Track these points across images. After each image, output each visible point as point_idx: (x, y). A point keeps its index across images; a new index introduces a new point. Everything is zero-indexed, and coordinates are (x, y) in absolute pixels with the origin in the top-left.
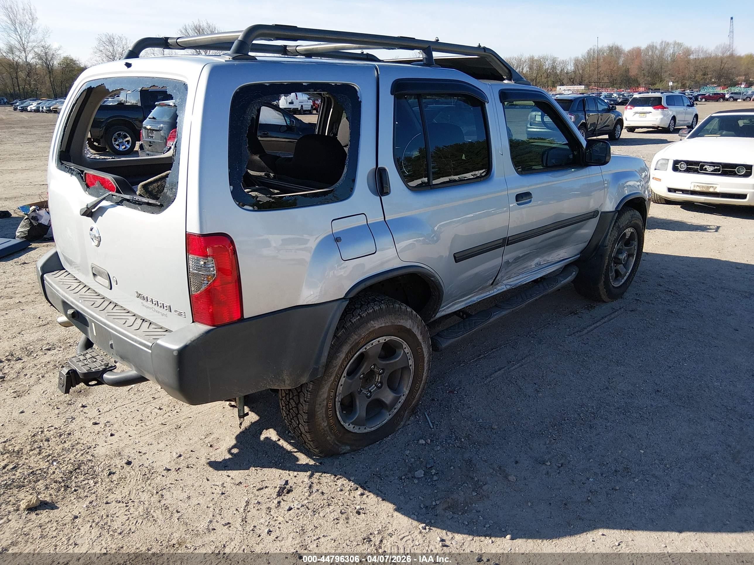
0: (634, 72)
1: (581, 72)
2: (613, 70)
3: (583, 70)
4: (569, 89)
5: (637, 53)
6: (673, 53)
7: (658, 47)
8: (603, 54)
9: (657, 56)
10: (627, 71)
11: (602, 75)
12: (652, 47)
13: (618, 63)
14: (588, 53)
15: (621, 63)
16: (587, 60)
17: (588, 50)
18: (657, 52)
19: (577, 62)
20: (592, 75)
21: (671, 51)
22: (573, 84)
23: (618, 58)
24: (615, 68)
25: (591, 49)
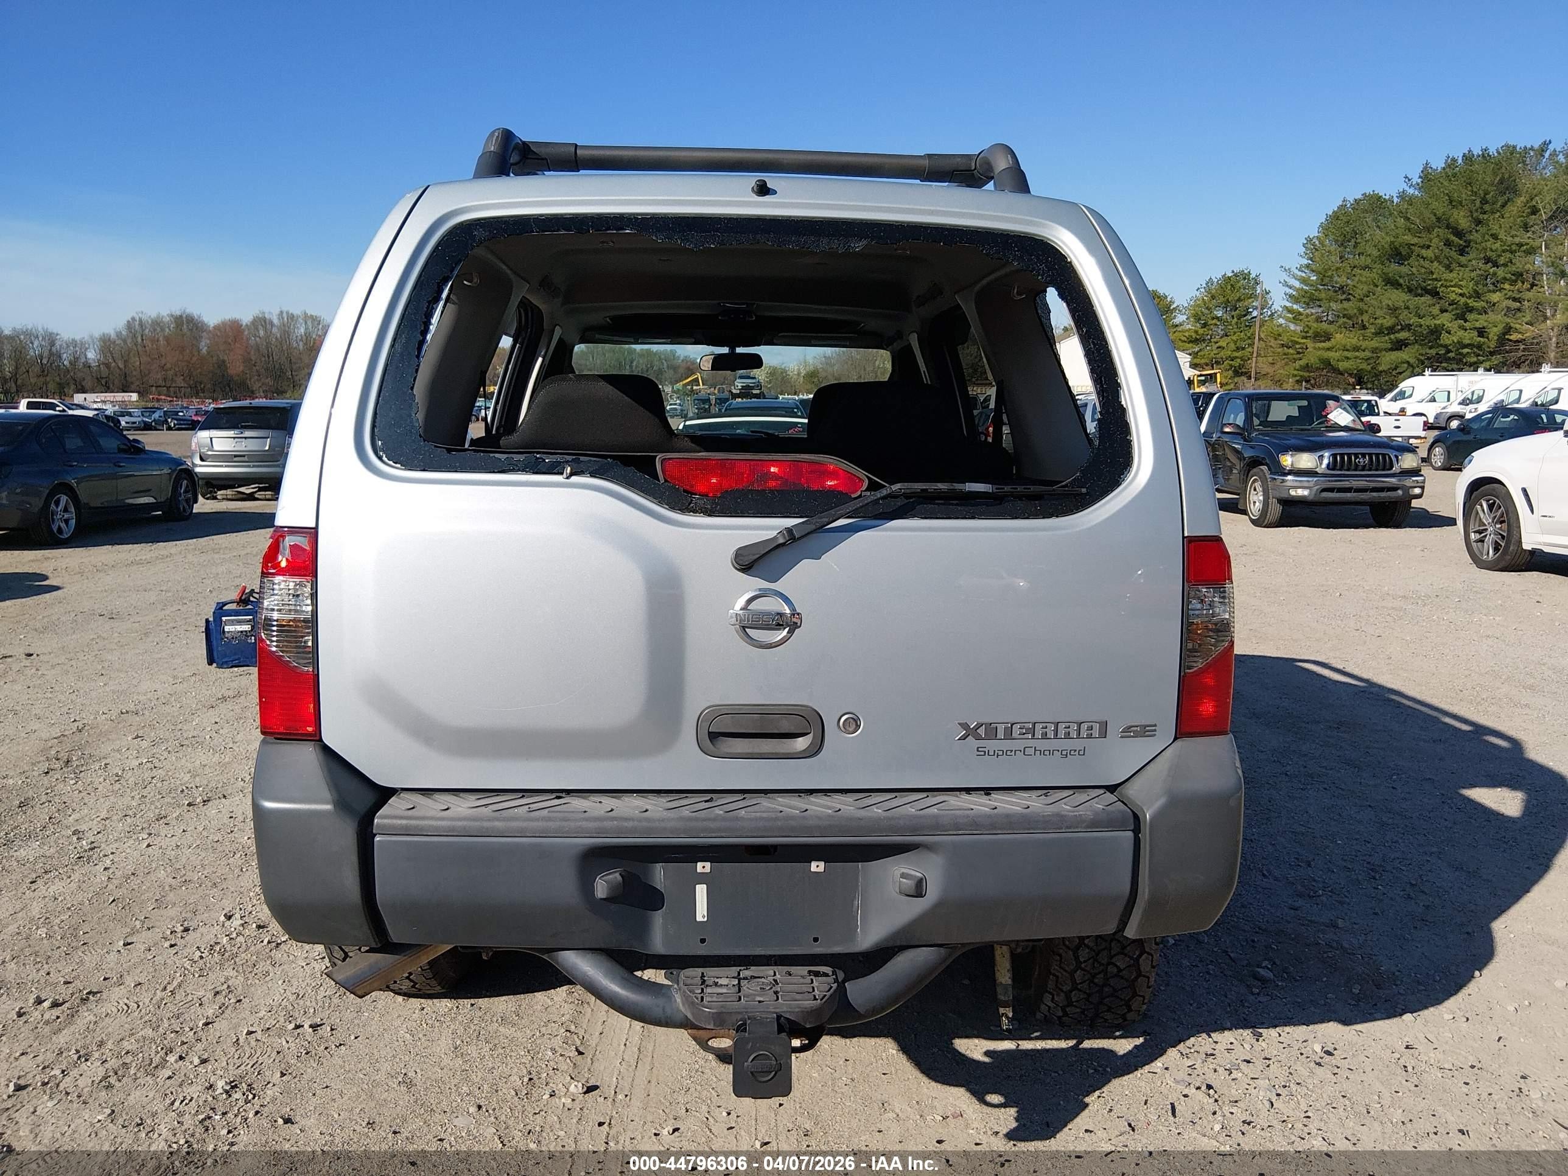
0: (236, 368)
1: (121, 366)
2: (192, 362)
3: (125, 361)
4: (103, 399)
5: (232, 332)
6: (305, 334)
7: (276, 321)
8: (163, 330)
9: (276, 338)
10: (222, 364)
11: (171, 372)
12: (261, 322)
13: (199, 351)
14: (129, 325)
15: (204, 351)
16: (129, 341)
17: (128, 322)
18: (274, 330)
19: (106, 344)
20: (147, 372)
21: (302, 330)
22: (108, 389)
23: (198, 339)
24: (194, 359)
25: (133, 319)
